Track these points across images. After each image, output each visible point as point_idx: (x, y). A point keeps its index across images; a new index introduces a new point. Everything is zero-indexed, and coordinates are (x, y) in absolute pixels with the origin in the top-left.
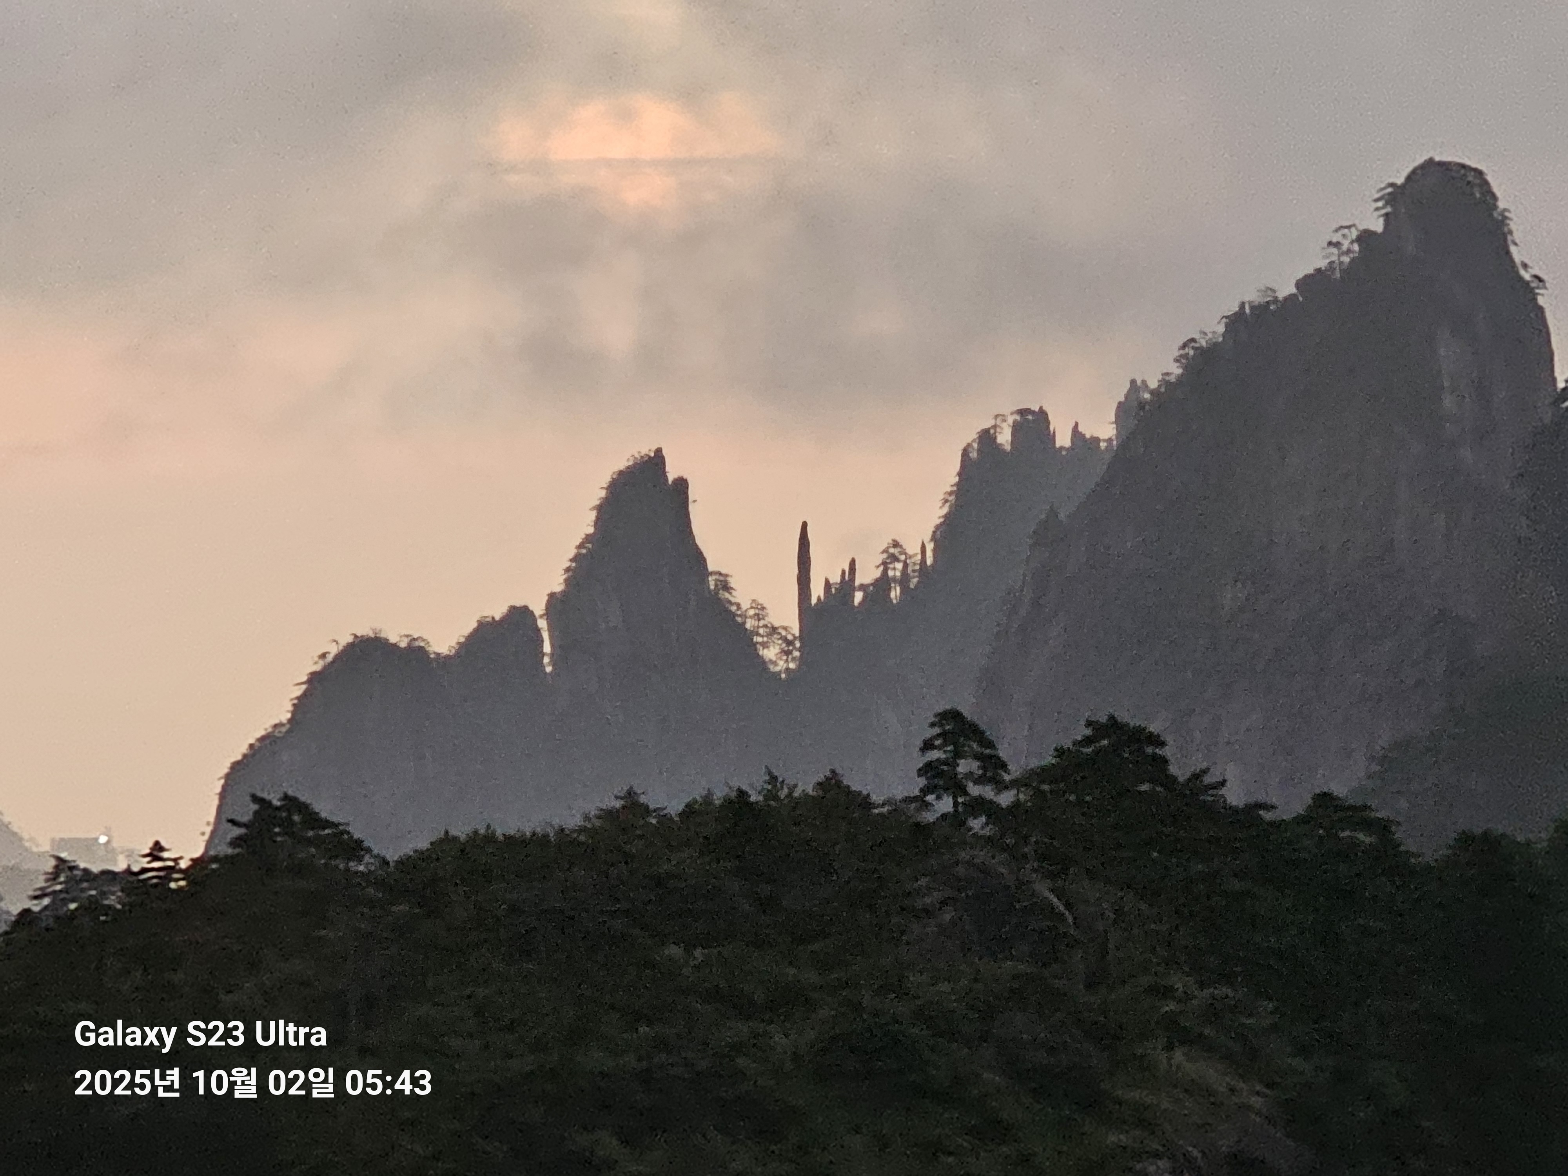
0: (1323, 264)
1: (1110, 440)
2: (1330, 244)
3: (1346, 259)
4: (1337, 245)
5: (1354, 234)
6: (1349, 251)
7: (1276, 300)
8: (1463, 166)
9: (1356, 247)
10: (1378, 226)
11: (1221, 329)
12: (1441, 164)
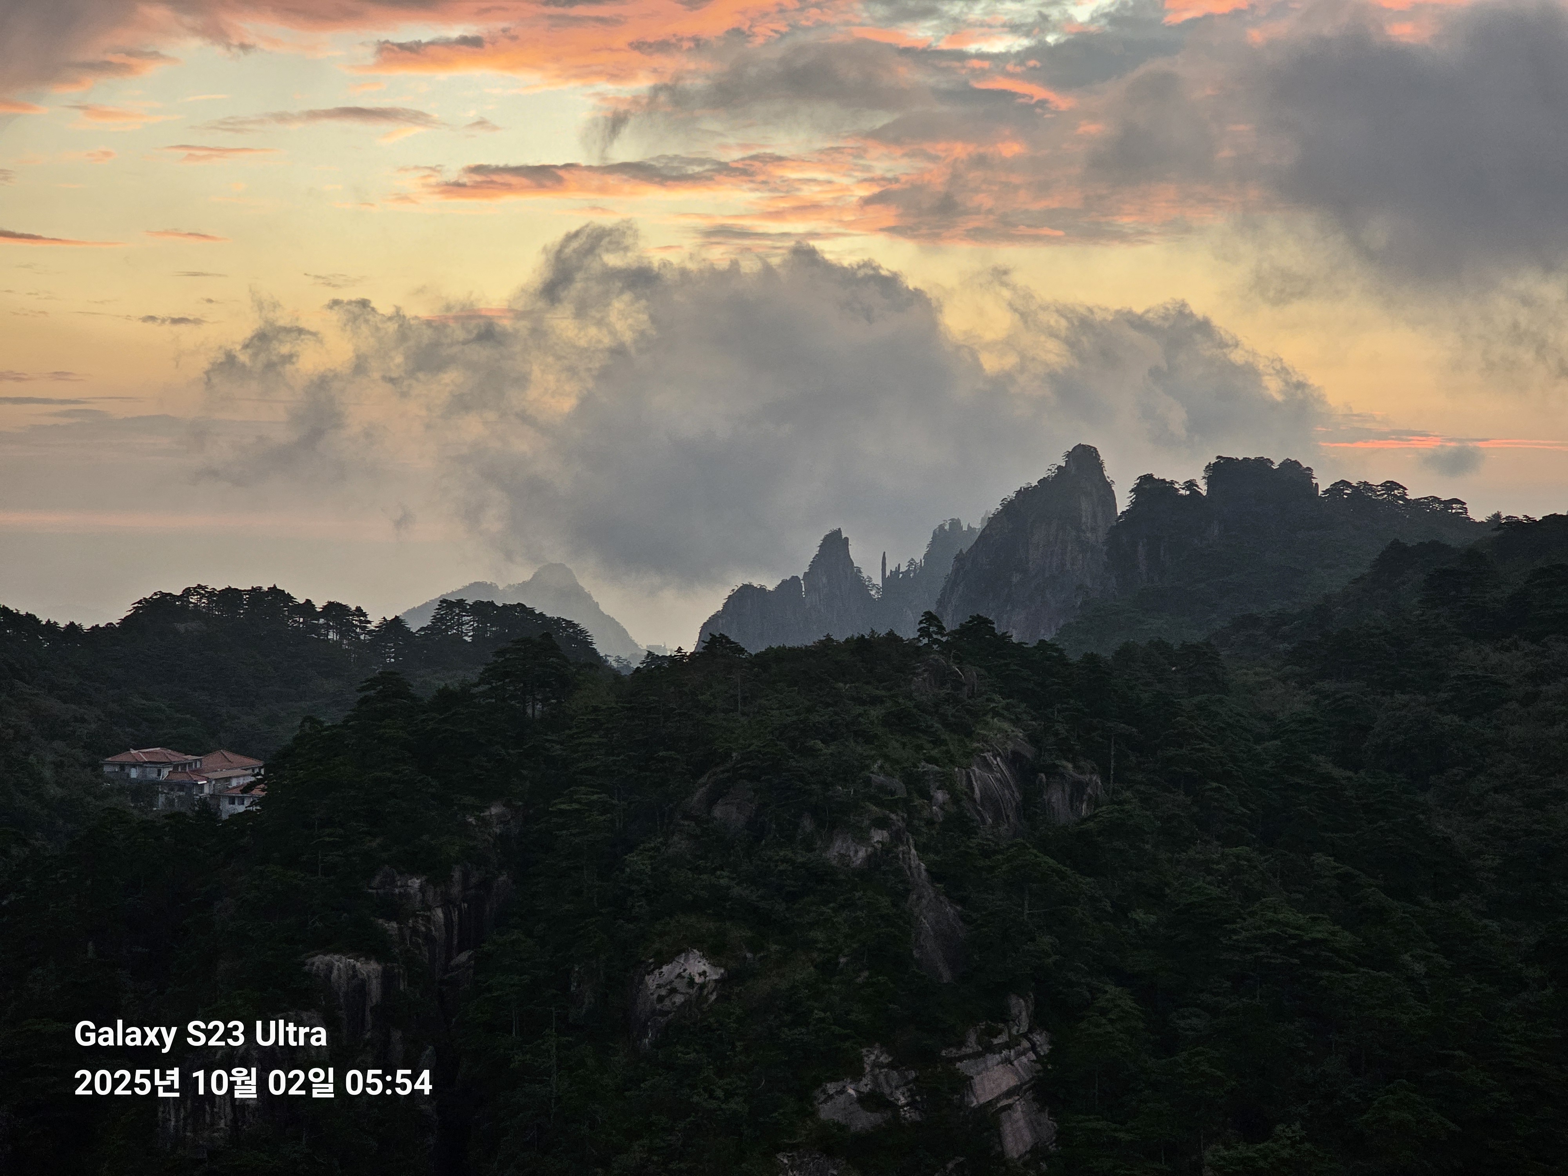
0: (1046, 476)
1: (979, 529)
2: (1048, 470)
3: (1053, 474)
4: (1051, 470)
5: (1056, 467)
6: (1054, 473)
7: (1031, 487)
8: (1089, 446)
9: (1056, 471)
10: (1064, 465)
11: (1014, 495)
12: (1083, 445)
